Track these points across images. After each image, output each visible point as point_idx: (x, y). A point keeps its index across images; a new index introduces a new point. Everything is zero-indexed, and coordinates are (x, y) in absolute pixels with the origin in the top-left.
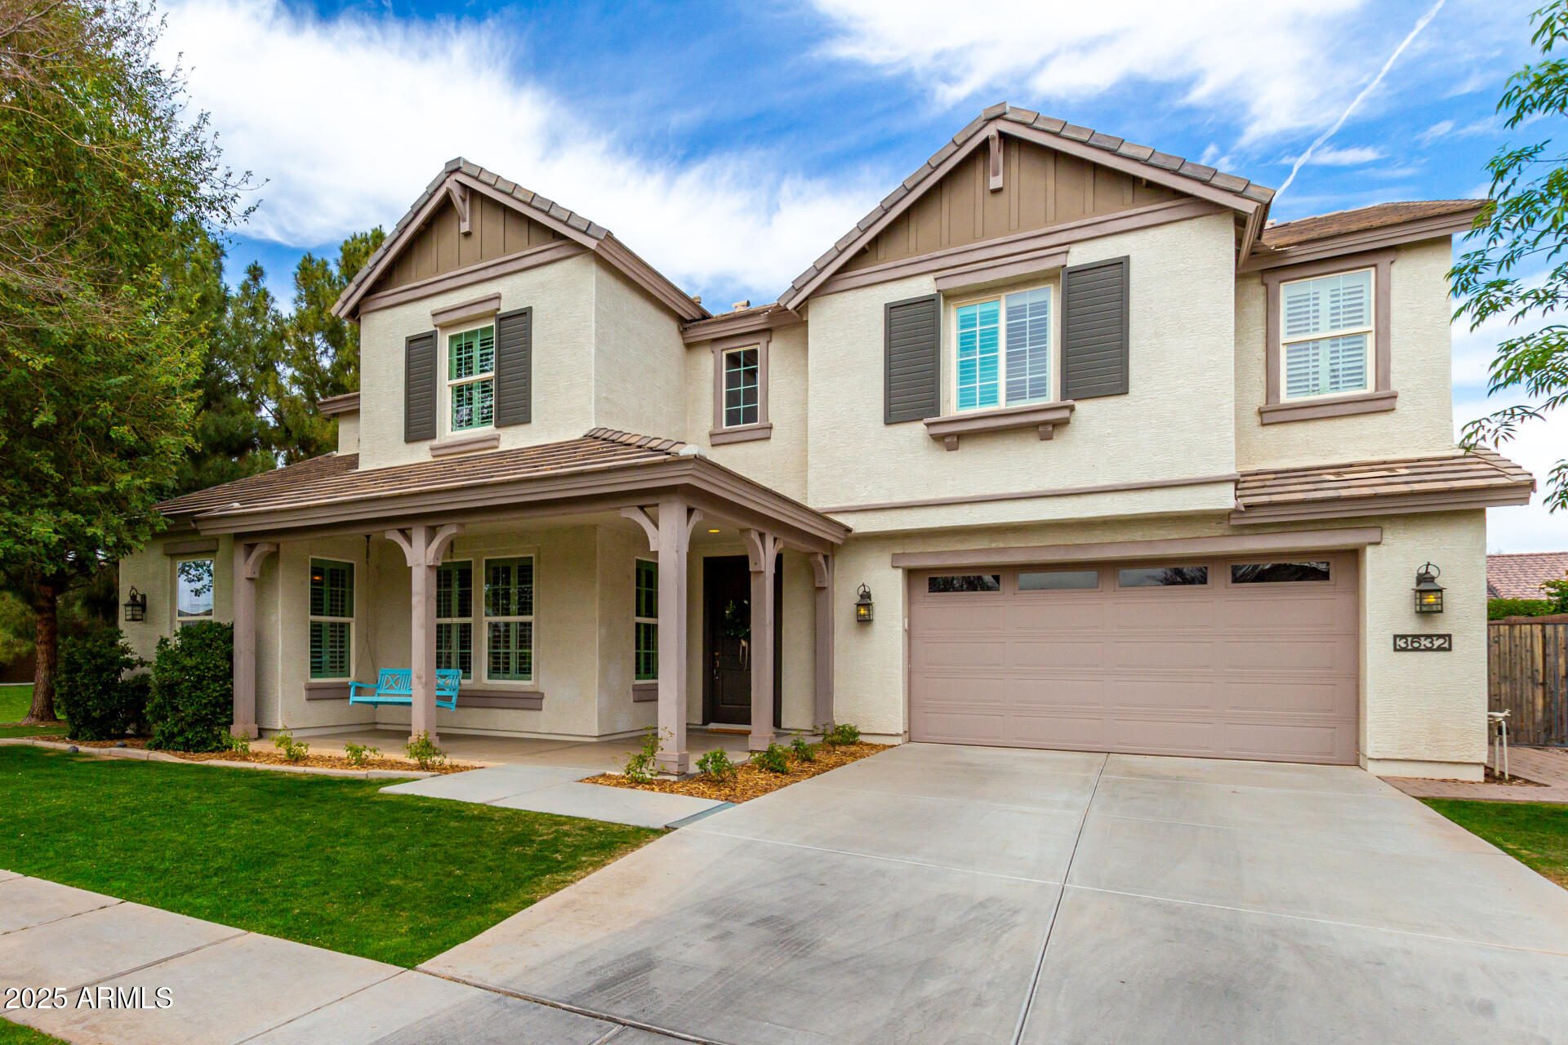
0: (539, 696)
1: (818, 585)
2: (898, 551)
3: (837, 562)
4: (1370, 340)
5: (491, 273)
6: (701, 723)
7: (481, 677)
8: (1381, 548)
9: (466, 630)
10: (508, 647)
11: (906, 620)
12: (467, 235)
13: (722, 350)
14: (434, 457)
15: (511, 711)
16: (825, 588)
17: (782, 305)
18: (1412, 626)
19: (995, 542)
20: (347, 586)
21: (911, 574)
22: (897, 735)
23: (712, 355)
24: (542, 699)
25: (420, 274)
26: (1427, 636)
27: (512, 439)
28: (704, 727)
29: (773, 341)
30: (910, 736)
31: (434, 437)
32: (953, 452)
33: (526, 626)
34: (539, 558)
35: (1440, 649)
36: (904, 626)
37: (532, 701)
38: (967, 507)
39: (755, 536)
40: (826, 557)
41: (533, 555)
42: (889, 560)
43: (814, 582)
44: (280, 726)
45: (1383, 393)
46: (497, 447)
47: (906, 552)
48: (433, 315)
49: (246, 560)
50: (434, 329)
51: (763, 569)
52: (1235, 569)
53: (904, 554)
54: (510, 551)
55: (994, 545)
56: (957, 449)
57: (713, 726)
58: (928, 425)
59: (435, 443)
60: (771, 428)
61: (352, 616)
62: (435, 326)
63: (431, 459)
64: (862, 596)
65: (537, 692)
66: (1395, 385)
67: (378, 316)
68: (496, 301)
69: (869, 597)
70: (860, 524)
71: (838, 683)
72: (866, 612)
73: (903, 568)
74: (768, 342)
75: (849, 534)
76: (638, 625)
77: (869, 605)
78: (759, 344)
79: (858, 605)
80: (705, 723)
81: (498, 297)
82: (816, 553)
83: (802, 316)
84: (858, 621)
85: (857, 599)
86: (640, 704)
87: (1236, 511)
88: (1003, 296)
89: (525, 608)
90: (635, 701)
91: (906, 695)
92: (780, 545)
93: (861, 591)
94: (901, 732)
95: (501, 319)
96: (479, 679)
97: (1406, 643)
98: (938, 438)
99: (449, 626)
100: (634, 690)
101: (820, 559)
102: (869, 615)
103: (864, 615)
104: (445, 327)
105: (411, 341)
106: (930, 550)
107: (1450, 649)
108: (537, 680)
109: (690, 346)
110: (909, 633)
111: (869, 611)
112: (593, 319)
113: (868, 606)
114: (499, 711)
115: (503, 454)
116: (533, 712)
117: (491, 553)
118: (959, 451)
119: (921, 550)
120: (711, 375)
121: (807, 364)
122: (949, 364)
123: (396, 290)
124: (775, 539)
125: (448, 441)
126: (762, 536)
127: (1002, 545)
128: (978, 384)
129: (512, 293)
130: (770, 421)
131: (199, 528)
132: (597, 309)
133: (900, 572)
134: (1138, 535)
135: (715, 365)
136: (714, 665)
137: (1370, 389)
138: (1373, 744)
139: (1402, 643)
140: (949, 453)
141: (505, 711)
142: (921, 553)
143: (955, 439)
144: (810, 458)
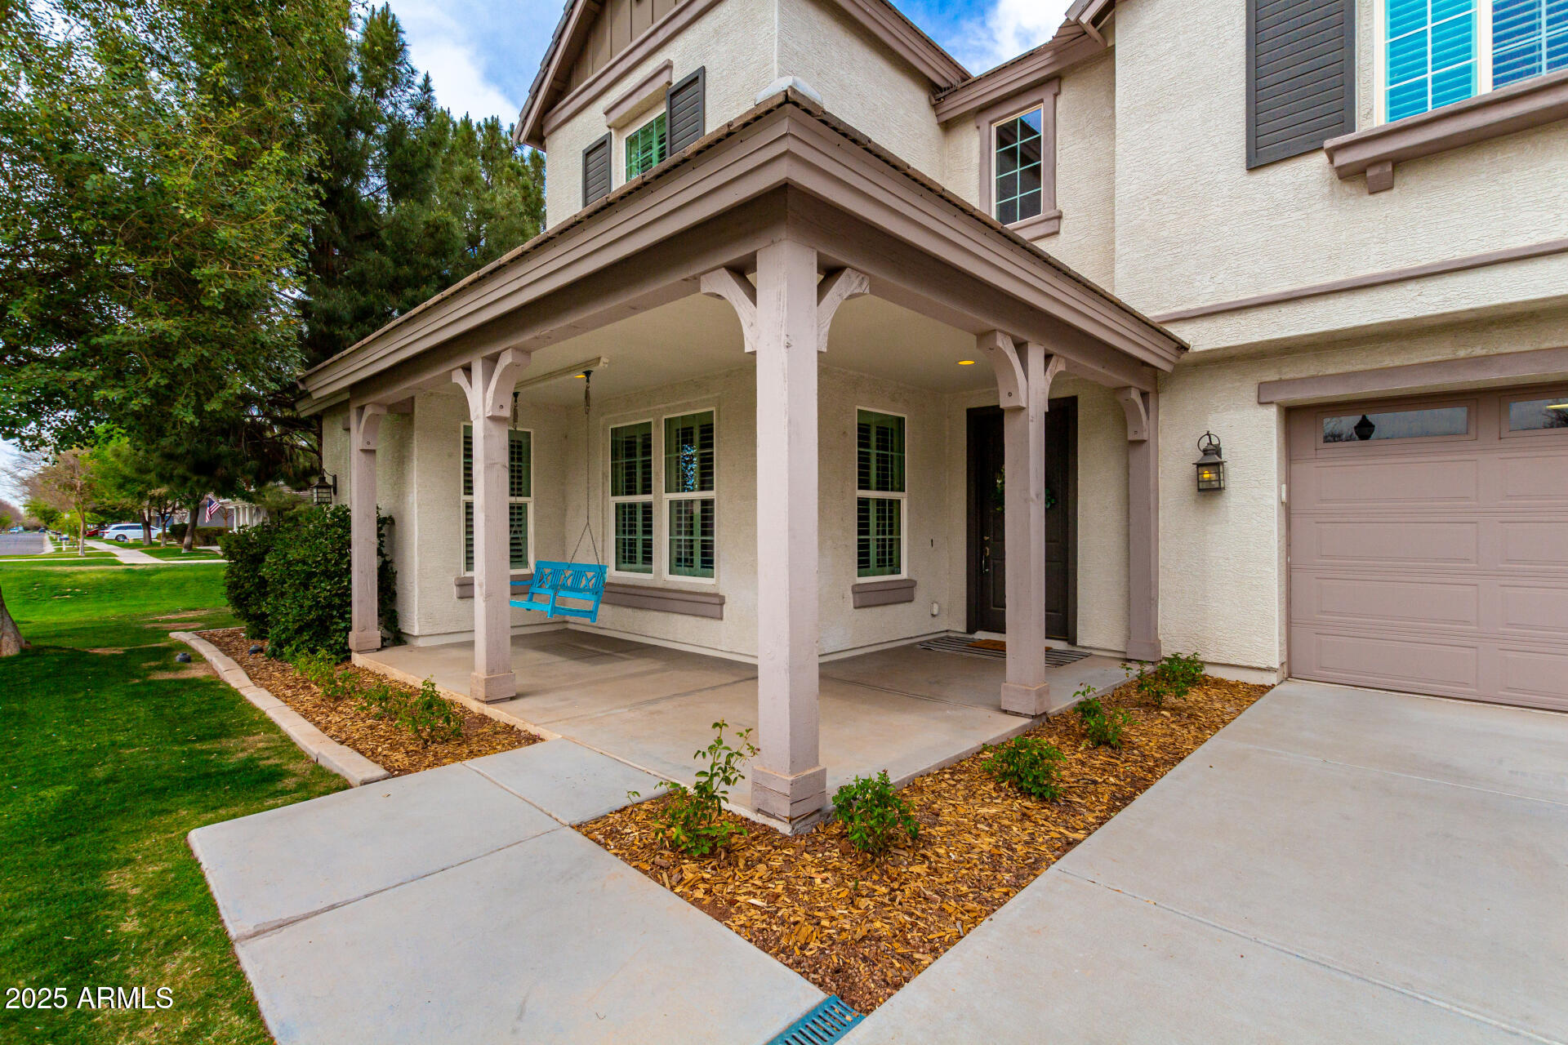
0: (716, 600)
1: (1131, 437)
2: (1271, 376)
3: (1162, 402)
5: (660, 36)
6: (964, 630)
7: (661, 573)
9: (647, 509)
10: (691, 533)
11: (1284, 486)
13: (991, 123)
15: (691, 618)
16: (1143, 442)
17: (1072, 19)
19: (1465, 346)
20: (524, 459)
21: (1292, 415)
22: (1269, 670)
23: (977, 133)
24: (722, 604)
25: (595, 67)
28: (970, 637)
29: (1063, 92)
30: (1290, 673)
32: (1383, 195)
33: (707, 505)
34: (719, 412)
36: (1280, 496)
37: (711, 606)
38: (1412, 286)
39: (1005, 344)
40: (1144, 395)
41: (713, 409)
42: (1251, 393)
43: (1126, 436)
44: (417, 631)
47: (1284, 377)
48: (607, 114)
50: (608, 131)
51: (1024, 405)
53: (1280, 381)
54: (688, 406)
55: (1462, 353)
56: (1391, 188)
57: (981, 635)
58: (1332, 153)
60: (1059, 217)
61: (529, 495)
62: (609, 127)
64: (1205, 452)
65: (716, 595)
67: (560, 133)
68: (666, 73)
69: (1217, 451)
70: (1201, 338)
71: (1166, 584)
72: (1213, 476)
73: (1279, 405)
74: (1056, 95)
75: (1185, 357)
76: (863, 503)
77: (1218, 464)
78: (1041, 101)
79: (1199, 465)
80: (971, 629)
81: (668, 66)
82: (1128, 388)
83: (1105, 38)
84: (1199, 490)
85: (1198, 456)
86: (863, 610)
89: (706, 483)
90: (855, 608)
91: (1284, 606)
92: (1058, 366)
93: (1205, 442)
94: (1277, 666)
95: (673, 96)
96: (660, 574)
98: (1351, 175)
99: (632, 506)
100: (854, 592)
101: (1135, 396)
102: (1219, 480)
103: (1210, 481)
104: (619, 127)
105: (587, 155)
106: (1331, 371)
108: (718, 580)
109: (948, 126)
110: (1288, 508)
111: (1218, 473)
112: (776, 59)
113: (1217, 466)
114: (679, 617)
116: (713, 621)
117: (669, 410)
118: (1395, 191)
119: (1312, 372)
120: (976, 160)
121: (1113, 116)
122: (1370, 53)
123: (573, 94)
124: (1048, 357)
126: (1021, 347)
127: (1479, 351)
128: (1429, 75)
129: (683, 56)
130: (1059, 206)
131: (310, 390)
132: (783, 45)
133: (1272, 414)
135: (981, 145)
136: (983, 552)
140: (1371, 197)
141: (685, 618)
142: (1313, 377)
143: (1389, 168)
144: (1118, 247)
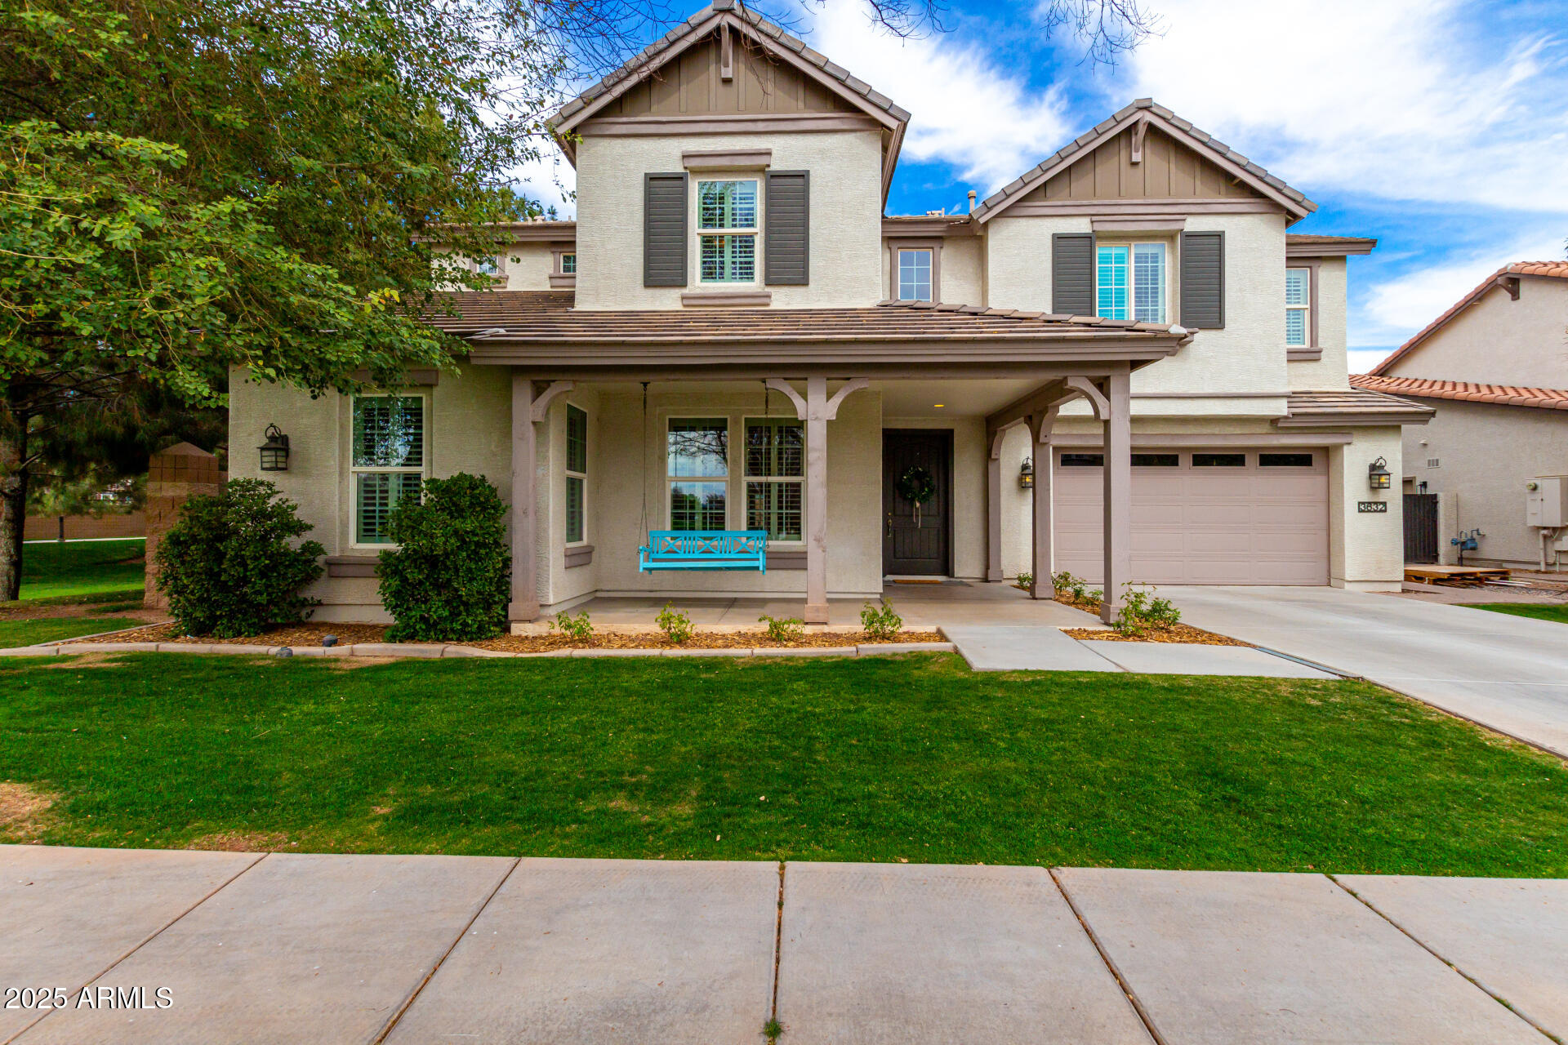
1: (994, 456)
4: (1307, 314)
5: (761, 127)
8: (1352, 447)
10: (769, 508)
12: (727, 81)
13: (898, 248)
14: (685, 306)
15: (780, 572)
16: (997, 459)
18: (1366, 496)
20: (579, 437)
23: (888, 251)
25: (661, 109)
26: (1376, 503)
27: (784, 299)
29: (943, 247)
31: (684, 285)
35: (1381, 511)
37: (798, 561)
43: (990, 454)
44: (551, 601)
45: (1314, 349)
46: (768, 305)
48: (684, 157)
49: (534, 400)
50: (683, 171)
52: (1261, 456)
53: (1054, 434)
59: (686, 291)
61: (583, 471)
62: (686, 168)
63: (681, 308)
64: (1025, 467)
66: (1322, 343)
67: (603, 143)
68: (765, 157)
78: (932, 248)
79: (1023, 474)
81: (767, 154)
83: (985, 232)
84: (1021, 487)
87: (1286, 418)
88: (1133, 244)
93: (1026, 462)
95: (772, 176)
97: (1365, 507)
103: (1028, 483)
104: (697, 172)
105: (651, 179)
107: (1385, 511)
112: (879, 196)
115: (774, 313)
116: (797, 573)
117: (751, 411)
123: (632, 119)
125: (698, 291)
128: (1113, 308)
129: (785, 153)
132: (881, 186)
134: (1216, 430)
135: (891, 260)
136: (887, 524)
137: (1307, 346)
138: (1350, 572)
139: (1362, 507)
141: (774, 572)
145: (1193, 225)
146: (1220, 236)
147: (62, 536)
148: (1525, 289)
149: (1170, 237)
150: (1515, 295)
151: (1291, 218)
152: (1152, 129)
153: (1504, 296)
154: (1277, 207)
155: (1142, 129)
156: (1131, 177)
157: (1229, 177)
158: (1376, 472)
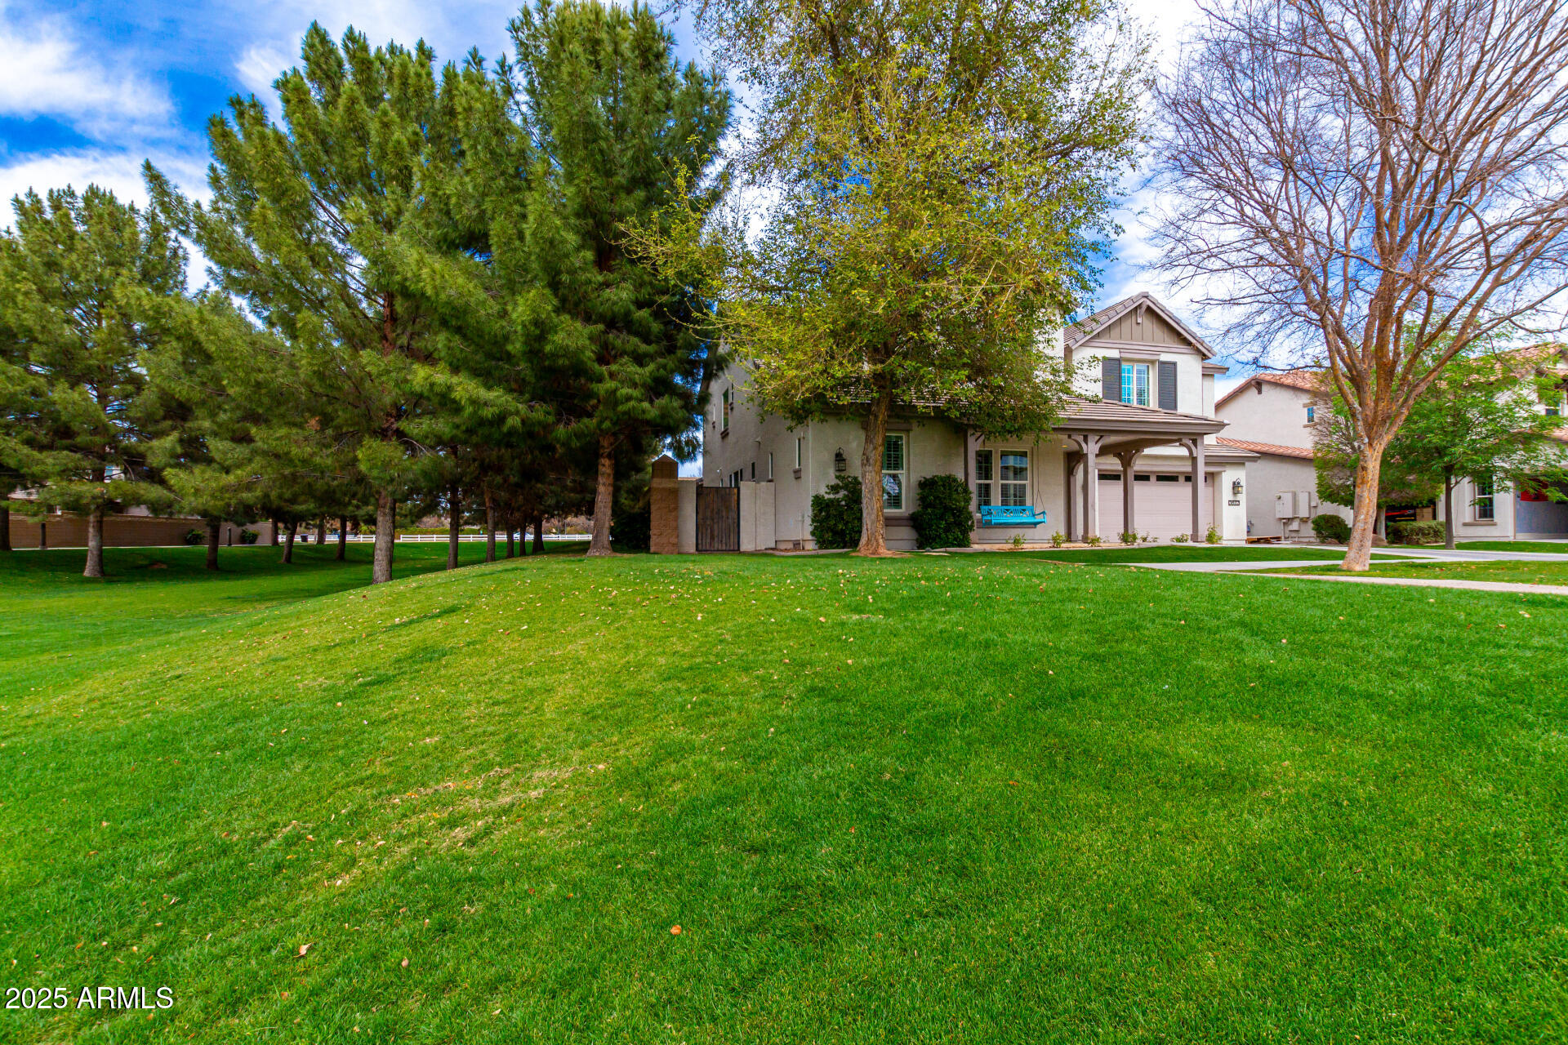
8: (1226, 473)
18: (1232, 497)
26: (1235, 501)
34: (1031, 452)
35: (1237, 505)
41: (1028, 450)
54: (1015, 447)
88: (1138, 365)
107: (1239, 505)
117: (1004, 447)
139: (1230, 503)
145: (1164, 357)
146: (1175, 364)
147: (44, 544)
148: (1265, 388)
149: (1153, 362)
150: (1260, 392)
151: (1204, 357)
152: (1149, 309)
153: (1254, 391)
154: (1198, 351)
155: (1144, 308)
156: (1137, 330)
157: (1179, 334)
158: (1236, 486)
